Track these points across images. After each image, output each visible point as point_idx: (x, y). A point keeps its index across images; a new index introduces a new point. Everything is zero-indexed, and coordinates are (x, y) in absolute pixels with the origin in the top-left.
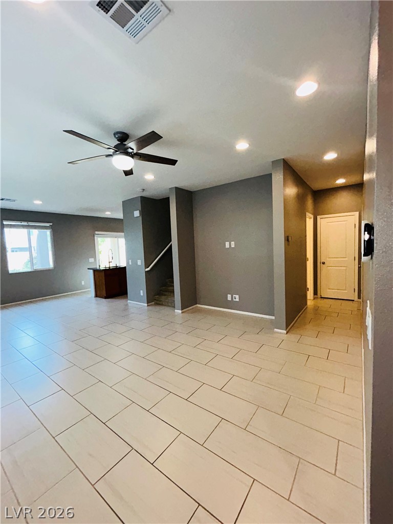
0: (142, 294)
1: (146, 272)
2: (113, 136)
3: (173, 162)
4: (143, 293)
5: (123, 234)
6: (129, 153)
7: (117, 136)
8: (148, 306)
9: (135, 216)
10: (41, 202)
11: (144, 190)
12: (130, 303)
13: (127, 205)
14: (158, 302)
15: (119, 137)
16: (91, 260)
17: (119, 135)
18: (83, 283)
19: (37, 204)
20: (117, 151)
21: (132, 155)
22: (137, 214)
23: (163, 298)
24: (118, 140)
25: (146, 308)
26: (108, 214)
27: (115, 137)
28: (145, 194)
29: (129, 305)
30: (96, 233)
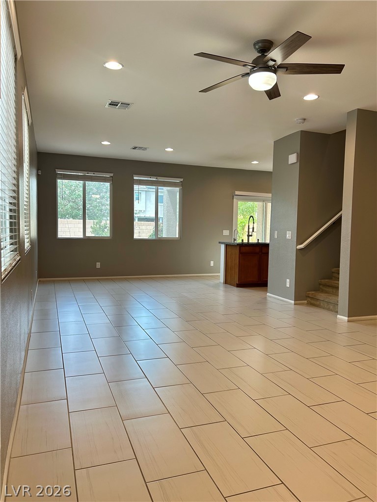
0: (288, 285)
1: (298, 250)
2: (253, 47)
3: (337, 69)
4: (289, 283)
5: (270, 195)
6: (271, 66)
7: (257, 47)
8: (295, 304)
9: (290, 162)
10: (172, 150)
11: (305, 120)
12: (271, 297)
13: (280, 147)
14: (312, 302)
15: (260, 47)
16: (226, 233)
17: (260, 44)
18: (212, 263)
19: (169, 153)
20: (254, 67)
21: (274, 70)
22: (293, 158)
23: (321, 296)
24: (259, 52)
25: (293, 306)
26: (255, 164)
27: (255, 48)
28: (306, 127)
29: (269, 299)
30: (237, 193)
